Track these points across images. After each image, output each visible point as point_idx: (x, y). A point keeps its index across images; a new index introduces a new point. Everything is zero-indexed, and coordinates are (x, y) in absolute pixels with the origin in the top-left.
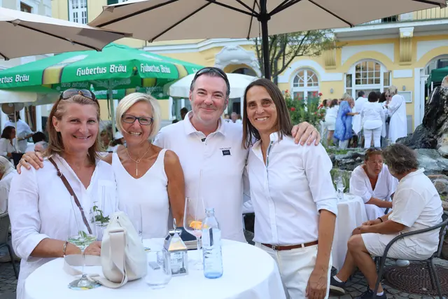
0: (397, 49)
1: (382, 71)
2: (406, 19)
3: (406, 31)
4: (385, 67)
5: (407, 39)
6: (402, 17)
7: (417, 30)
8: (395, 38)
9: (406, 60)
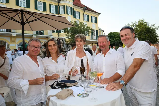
0: (11, 39)
1: (7, 44)
2: (14, 32)
3: (14, 35)
4: (8, 43)
5: (14, 37)
6: (13, 31)
7: (17, 35)
8: (10, 36)
9: (14, 42)
